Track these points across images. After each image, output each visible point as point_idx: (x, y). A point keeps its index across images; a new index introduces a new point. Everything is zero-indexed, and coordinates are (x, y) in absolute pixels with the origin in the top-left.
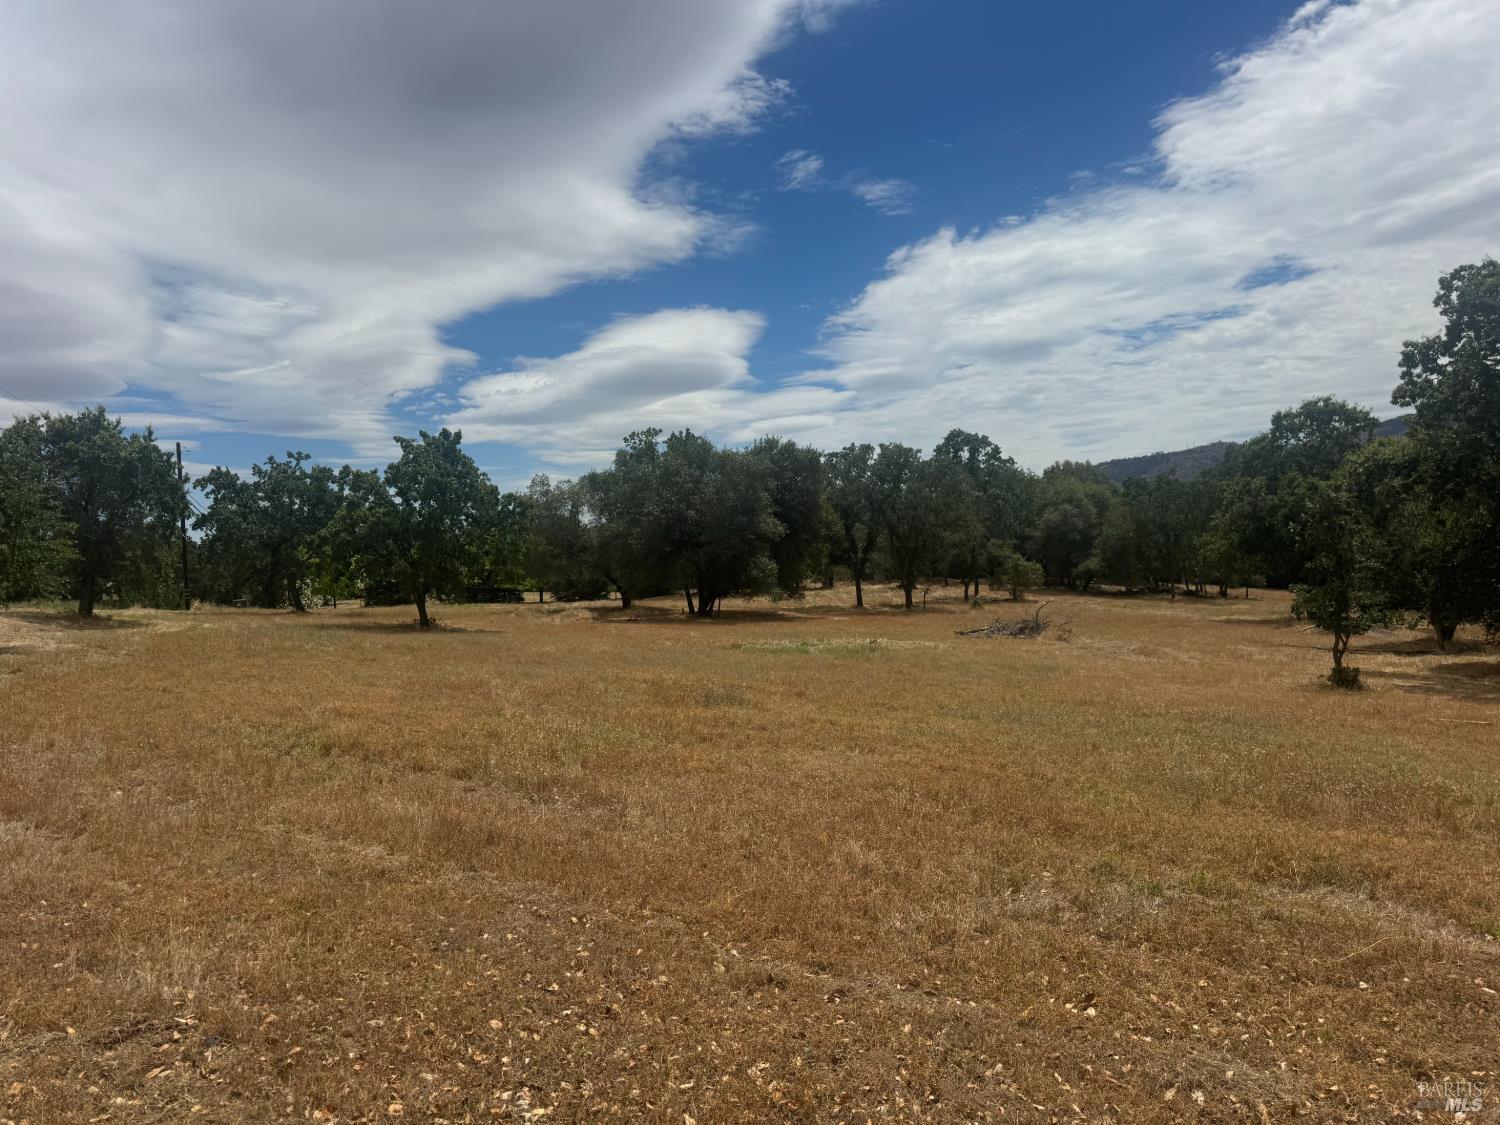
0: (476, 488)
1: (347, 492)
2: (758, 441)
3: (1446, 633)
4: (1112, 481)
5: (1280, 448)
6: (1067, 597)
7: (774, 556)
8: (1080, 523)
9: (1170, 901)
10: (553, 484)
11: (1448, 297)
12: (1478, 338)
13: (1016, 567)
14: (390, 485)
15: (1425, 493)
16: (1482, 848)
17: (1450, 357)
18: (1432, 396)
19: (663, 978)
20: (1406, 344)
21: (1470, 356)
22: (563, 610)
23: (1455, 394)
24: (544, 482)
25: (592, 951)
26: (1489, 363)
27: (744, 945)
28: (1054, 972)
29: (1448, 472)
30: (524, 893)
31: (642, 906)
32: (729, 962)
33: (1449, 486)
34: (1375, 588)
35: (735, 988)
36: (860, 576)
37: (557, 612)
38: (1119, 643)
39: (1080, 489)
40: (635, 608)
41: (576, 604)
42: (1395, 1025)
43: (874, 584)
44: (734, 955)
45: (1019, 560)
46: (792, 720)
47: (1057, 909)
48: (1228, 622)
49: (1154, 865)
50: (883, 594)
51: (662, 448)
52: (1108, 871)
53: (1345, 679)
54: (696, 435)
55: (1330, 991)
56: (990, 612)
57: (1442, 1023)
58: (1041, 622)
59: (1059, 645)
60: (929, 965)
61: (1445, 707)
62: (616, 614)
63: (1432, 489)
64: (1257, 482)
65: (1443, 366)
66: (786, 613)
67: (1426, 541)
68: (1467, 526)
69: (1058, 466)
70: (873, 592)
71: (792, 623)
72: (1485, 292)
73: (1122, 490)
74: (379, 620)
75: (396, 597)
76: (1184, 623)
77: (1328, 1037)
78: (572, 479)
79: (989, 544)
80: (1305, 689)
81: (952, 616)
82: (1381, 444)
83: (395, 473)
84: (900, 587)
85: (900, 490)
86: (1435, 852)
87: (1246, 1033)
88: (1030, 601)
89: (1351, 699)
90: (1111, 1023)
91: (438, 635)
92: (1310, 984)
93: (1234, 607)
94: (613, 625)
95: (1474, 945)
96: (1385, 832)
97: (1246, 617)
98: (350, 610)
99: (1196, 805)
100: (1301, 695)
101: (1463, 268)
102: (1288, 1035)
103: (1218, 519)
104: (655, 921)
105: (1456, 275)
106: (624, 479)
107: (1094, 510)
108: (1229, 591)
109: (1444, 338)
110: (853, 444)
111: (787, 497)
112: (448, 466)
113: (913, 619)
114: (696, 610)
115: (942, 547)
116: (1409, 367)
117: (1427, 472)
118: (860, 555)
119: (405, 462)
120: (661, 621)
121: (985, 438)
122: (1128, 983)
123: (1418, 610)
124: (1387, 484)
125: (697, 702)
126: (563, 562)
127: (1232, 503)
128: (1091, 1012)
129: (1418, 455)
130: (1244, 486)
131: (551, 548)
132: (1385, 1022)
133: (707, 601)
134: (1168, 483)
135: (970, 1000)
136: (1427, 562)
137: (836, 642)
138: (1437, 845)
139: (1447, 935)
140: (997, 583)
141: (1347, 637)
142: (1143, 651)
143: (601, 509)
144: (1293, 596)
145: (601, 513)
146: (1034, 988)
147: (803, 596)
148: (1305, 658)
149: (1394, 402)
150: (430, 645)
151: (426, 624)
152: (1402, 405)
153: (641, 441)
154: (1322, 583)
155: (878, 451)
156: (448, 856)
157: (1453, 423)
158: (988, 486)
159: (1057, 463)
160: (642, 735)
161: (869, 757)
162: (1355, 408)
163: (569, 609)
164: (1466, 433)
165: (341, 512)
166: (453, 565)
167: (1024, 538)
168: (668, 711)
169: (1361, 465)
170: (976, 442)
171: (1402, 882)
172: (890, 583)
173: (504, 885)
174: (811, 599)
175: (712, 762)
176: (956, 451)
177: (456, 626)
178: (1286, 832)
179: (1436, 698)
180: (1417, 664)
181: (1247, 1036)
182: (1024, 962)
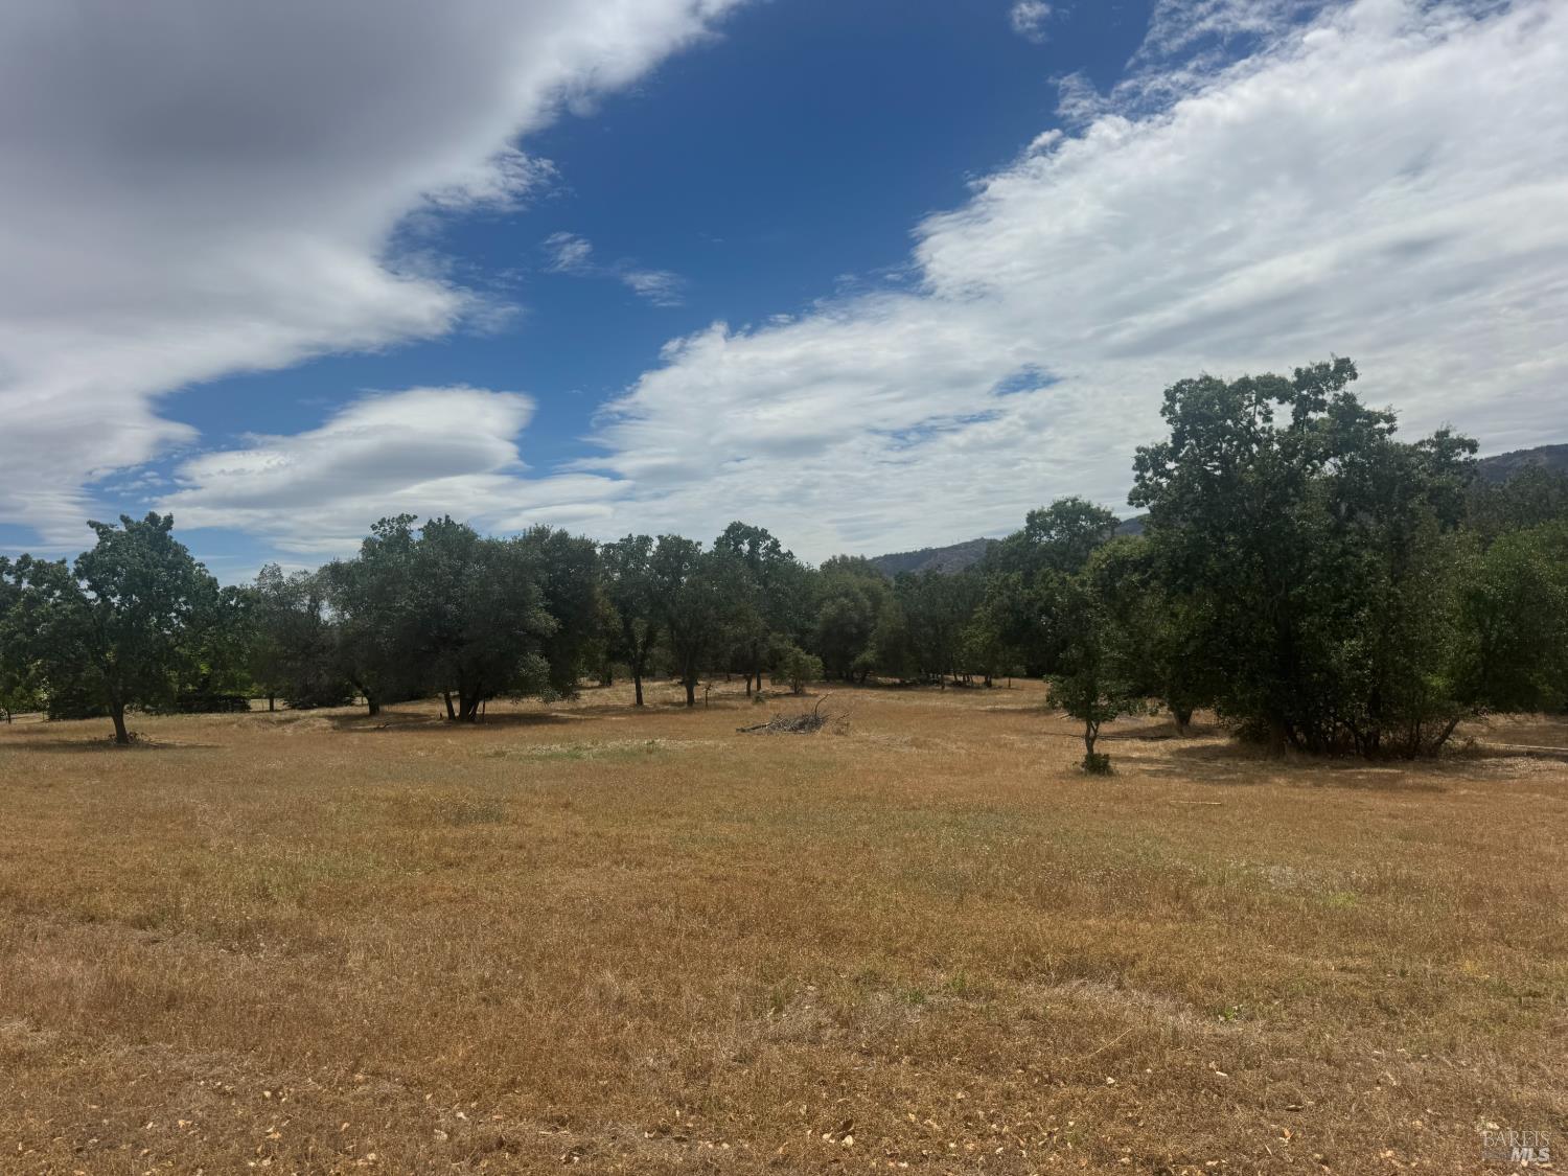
0: (190, 582)
1: (25, 585)
2: (528, 530)
3: (1184, 719)
4: (885, 575)
5: (1035, 544)
6: (846, 690)
7: (546, 655)
8: (856, 616)
9: (931, 1009)
10: (286, 576)
11: (1173, 407)
12: (1199, 445)
13: (797, 661)
14: (81, 578)
15: (1160, 588)
16: (1215, 927)
17: (1176, 462)
18: (1162, 498)
19: (372, 1156)
20: (1139, 450)
21: (1193, 462)
22: (298, 719)
23: (1182, 496)
24: (276, 572)
25: (286, 1132)
26: (1209, 468)
27: (474, 1105)
28: (813, 1099)
29: (1177, 568)
30: (207, 1066)
31: (354, 1070)
32: (453, 1128)
33: (1179, 582)
34: (1120, 677)
35: (457, 1159)
36: (639, 673)
37: (289, 721)
38: (893, 735)
39: (855, 582)
40: (385, 714)
41: (313, 712)
42: (1139, 1119)
43: (655, 681)
44: (460, 1118)
45: (799, 653)
46: (555, 835)
47: (820, 1026)
48: (993, 711)
49: (916, 969)
50: (665, 692)
51: (417, 536)
52: (872, 980)
53: (1097, 766)
54: (457, 522)
55: (1080, 1090)
56: (772, 707)
57: (1179, 1114)
58: (820, 716)
59: (837, 739)
60: (681, 1105)
61: (1183, 790)
62: (361, 722)
63: (1166, 584)
64: (1015, 577)
65: (1170, 471)
66: (560, 715)
67: (1163, 632)
68: (1196, 618)
69: (835, 561)
70: (653, 689)
71: (565, 726)
72: (1203, 404)
73: (894, 584)
74: (65, 737)
75: (89, 709)
76: (953, 713)
77: (1077, 1143)
78: (309, 569)
79: (770, 637)
80: (1061, 776)
81: (735, 712)
82: (1121, 542)
83: (88, 565)
84: (681, 683)
85: (680, 583)
86: (1176, 935)
87: (1000, 1146)
88: (811, 695)
89: (1103, 785)
90: (868, 1151)
91: (136, 753)
92: (1062, 1084)
93: (998, 696)
94: (357, 734)
95: (1207, 1028)
96: (1132, 918)
97: (1010, 707)
98: (27, 724)
99: (960, 901)
100: (1058, 782)
101: (1183, 382)
102: (1040, 1143)
103: (981, 612)
104: (368, 1087)
105: (1179, 388)
106: (372, 569)
107: (869, 604)
108: (994, 681)
109: (1171, 445)
110: (630, 535)
111: (560, 589)
112: (155, 554)
113: (694, 717)
114: (457, 714)
115: (723, 641)
116: (1142, 471)
117: (1160, 568)
118: (640, 651)
119: (101, 550)
120: (415, 728)
121: (764, 532)
122: (888, 1105)
123: (1159, 697)
124: (1126, 579)
125: (447, 821)
126: (299, 664)
127: (992, 597)
128: (849, 1140)
129: (1152, 552)
130: (1003, 581)
131: (284, 648)
132: (1130, 1118)
133: (469, 704)
134: (936, 577)
135: (723, 1141)
136: (1164, 652)
137: (611, 745)
138: (1176, 927)
139: (1184, 1021)
140: (777, 678)
141: (1097, 725)
142: (914, 743)
143: (345, 603)
144: (1049, 686)
145: (344, 608)
146: (792, 1119)
147: (577, 696)
148: (1061, 745)
149: (1130, 503)
150: (125, 765)
151: (123, 740)
152: (1137, 506)
153: (392, 528)
154: (1073, 674)
155: (656, 542)
156: (113, 1026)
157: (1180, 523)
158: (768, 579)
159: (834, 557)
160: (378, 863)
161: (637, 873)
162: (1098, 508)
163: (304, 718)
164: (1192, 532)
165: (17, 609)
166: (159, 670)
167: (804, 632)
168: (410, 833)
169: (1104, 561)
170: (757, 536)
171: (1145, 969)
172: (671, 679)
173: (182, 1058)
174: (587, 698)
175: (456, 890)
176: (736, 545)
177: (163, 741)
178: (1042, 925)
179: (1176, 782)
180: (1159, 749)
181: (1001, 1149)
182: (783, 1090)
